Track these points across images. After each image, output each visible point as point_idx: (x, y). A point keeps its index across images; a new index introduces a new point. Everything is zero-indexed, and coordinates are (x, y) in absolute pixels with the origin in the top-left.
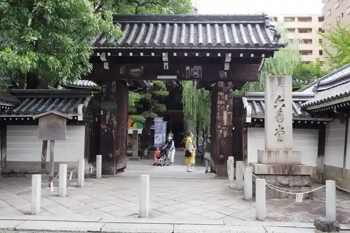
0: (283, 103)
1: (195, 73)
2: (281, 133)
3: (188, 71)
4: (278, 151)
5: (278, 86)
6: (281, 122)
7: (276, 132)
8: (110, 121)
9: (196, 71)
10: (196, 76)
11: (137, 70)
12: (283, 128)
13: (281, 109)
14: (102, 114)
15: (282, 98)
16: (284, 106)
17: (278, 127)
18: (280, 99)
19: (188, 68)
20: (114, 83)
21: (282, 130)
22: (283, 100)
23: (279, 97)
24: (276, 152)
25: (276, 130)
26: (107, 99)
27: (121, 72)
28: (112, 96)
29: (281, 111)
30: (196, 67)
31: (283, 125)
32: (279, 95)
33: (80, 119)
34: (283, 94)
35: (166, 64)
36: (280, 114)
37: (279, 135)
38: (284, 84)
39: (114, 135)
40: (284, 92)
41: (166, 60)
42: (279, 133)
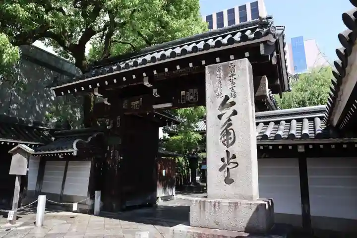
0: (234, 108)
2: (230, 166)
3: (183, 96)
5: (225, 78)
6: (231, 144)
7: (222, 164)
8: (114, 156)
10: (192, 100)
11: (137, 102)
12: (234, 157)
13: (229, 120)
14: (108, 149)
15: (231, 99)
16: (235, 113)
17: (224, 155)
18: (228, 102)
19: (183, 93)
20: (119, 118)
21: (234, 160)
22: (233, 104)
23: (227, 98)
25: (223, 160)
26: (113, 134)
27: (124, 107)
28: (116, 132)
29: (231, 124)
30: (191, 91)
31: (233, 149)
32: (226, 96)
33: (75, 154)
34: (233, 93)
35: (155, 91)
36: (228, 129)
37: (228, 169)
38: (235, 75)
39: (116, 170)
40: (234, 88)
41: (150, 86)
42: (228, 166)
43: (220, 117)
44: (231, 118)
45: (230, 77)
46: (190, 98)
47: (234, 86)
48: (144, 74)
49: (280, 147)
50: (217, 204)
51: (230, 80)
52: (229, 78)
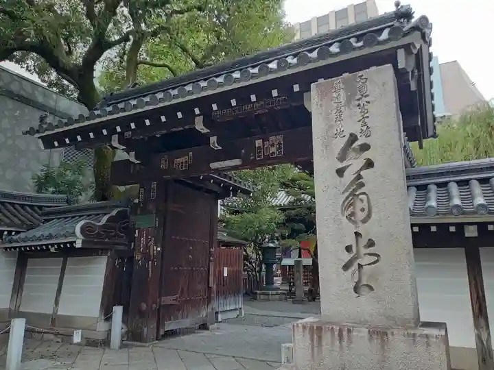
0: (367, 155)
1: (273, 150)
2: (365, 260)
3: (259, 147)
4: (349, 331)
5: (348, 103)
6: (364, 221)
7: (347, 257)
9: (273, 145)
11: (183, 159)
12: (371, 244)
13: (359, 177)
14: (137, 235)
15: (361, 140)
17: (351, 240)
18: (355, 145)
19: (258, 143)
20: (154, 185)
21: (371, 250)
22: (365, 147)
23: (353, 138)
24: (341, 331)
25: (349, 249)
26: (145, 211)
27: (163, 166)
28: (151, 207)
29: (362, 185)
30: (272, 138)
31: (368, 230)
32: (351, 135)
33: (79, 245)
34: (365, 128)
35: (213, 139)
36: (357, 193)
37: (360, 266)
38: (367, 96)
39: (150, 270)
40: (366, 120)
41: (205, 131)
42: (359, 261)
43: (340, 172)
44: (362, 173)
45: (358, 100)
46: (271, 152)
47: (366, 115)
48: (197, 111)
49: (434, 229)
50: (345, 333)
51: (359, 105)
52: (357, 103)
